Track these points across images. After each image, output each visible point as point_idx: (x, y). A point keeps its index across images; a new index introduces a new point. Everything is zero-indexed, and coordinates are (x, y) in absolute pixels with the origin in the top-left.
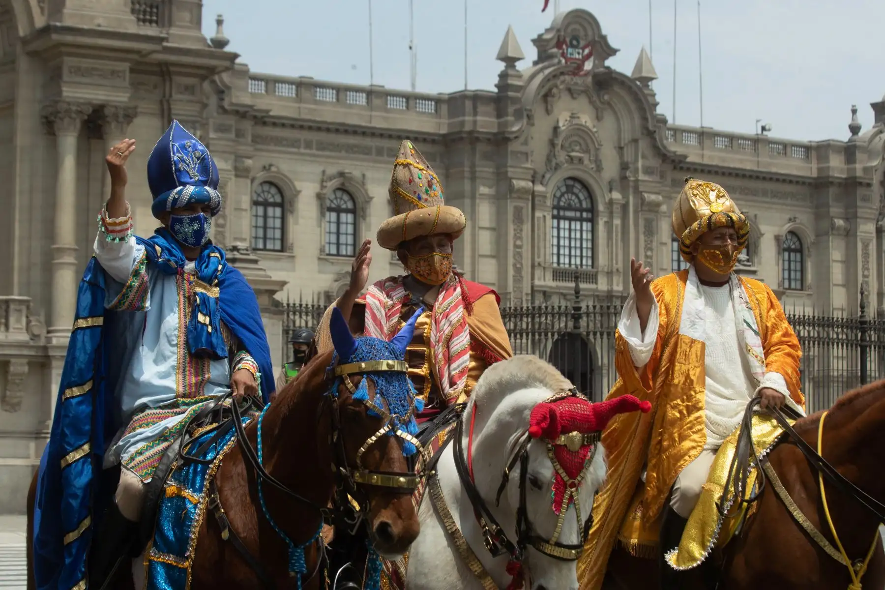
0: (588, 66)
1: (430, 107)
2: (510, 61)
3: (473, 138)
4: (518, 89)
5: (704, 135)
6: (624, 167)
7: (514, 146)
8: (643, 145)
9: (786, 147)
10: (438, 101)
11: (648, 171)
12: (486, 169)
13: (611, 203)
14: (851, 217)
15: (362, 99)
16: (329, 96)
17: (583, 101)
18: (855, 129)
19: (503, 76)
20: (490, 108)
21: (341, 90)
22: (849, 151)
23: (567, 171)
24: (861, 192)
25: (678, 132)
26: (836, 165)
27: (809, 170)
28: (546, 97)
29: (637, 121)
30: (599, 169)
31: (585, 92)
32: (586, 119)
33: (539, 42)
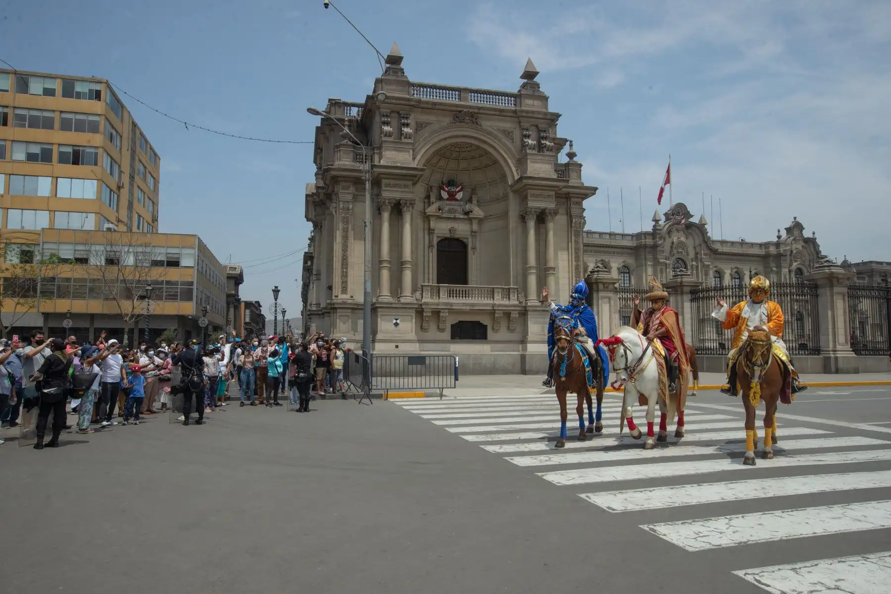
0: (683, 221)
1: (630, 238)
2: (656, 221)
3: (645, 246)
4: (660, 230)
5: (723, 242)
6: (697, 254)
7: (659, 249)
8: (703, 246)
9: (752, 245)
10: (632, 236)
11: (705, 254)
12: (650, 256)
13: (692, 265)
14: (779, 267)
15: (608, 237)
16: (597, 236)
17: (681, 233)
18: (779, 237)
19: (654, 226)
20: (651, 237)
21: (601, 234)
22: (777, 245)
23: (677, 256)
24: (782, 258)
25: (713, 241)
26: (773, 250)
27: (762, 252)
28: (669, 232)
29: (701, 238)
30: (688, 255)
31: (682, 230)
32: (683, 239)
33: (666, 214)
